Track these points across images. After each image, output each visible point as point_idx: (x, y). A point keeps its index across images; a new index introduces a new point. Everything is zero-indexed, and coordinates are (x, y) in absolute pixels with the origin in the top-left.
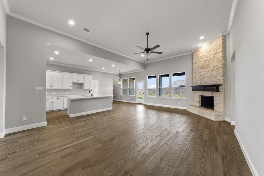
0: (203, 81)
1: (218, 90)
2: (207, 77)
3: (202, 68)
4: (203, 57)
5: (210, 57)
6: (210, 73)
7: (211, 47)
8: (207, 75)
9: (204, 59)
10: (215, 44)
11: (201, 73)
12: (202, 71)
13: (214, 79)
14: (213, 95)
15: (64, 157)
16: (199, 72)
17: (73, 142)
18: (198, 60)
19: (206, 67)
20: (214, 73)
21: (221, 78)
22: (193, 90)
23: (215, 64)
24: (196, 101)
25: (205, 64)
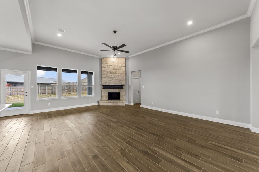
0: (112, 82)
1: (122, 88)
2: (115, 79)
3: (111, 72)
4: (112, 65)
5: (117, 67)
6: (117, 77)
7: (118, 61)
8: (115, 78)
9: (113, 67)
10: (121, 61)
11: (110, 76)
12: (111, 74)
13: (120, 81)
14: (120, 91)
15: (197, 156)
16: (108, 74)
17: (171, 161)
18: (107, 66)
19: (114, 73)
20: (120, 78)
21: (125, 81)
22: (103, 88)
23: (121, 72)
24: (105, 97)
25: (114, 70)
